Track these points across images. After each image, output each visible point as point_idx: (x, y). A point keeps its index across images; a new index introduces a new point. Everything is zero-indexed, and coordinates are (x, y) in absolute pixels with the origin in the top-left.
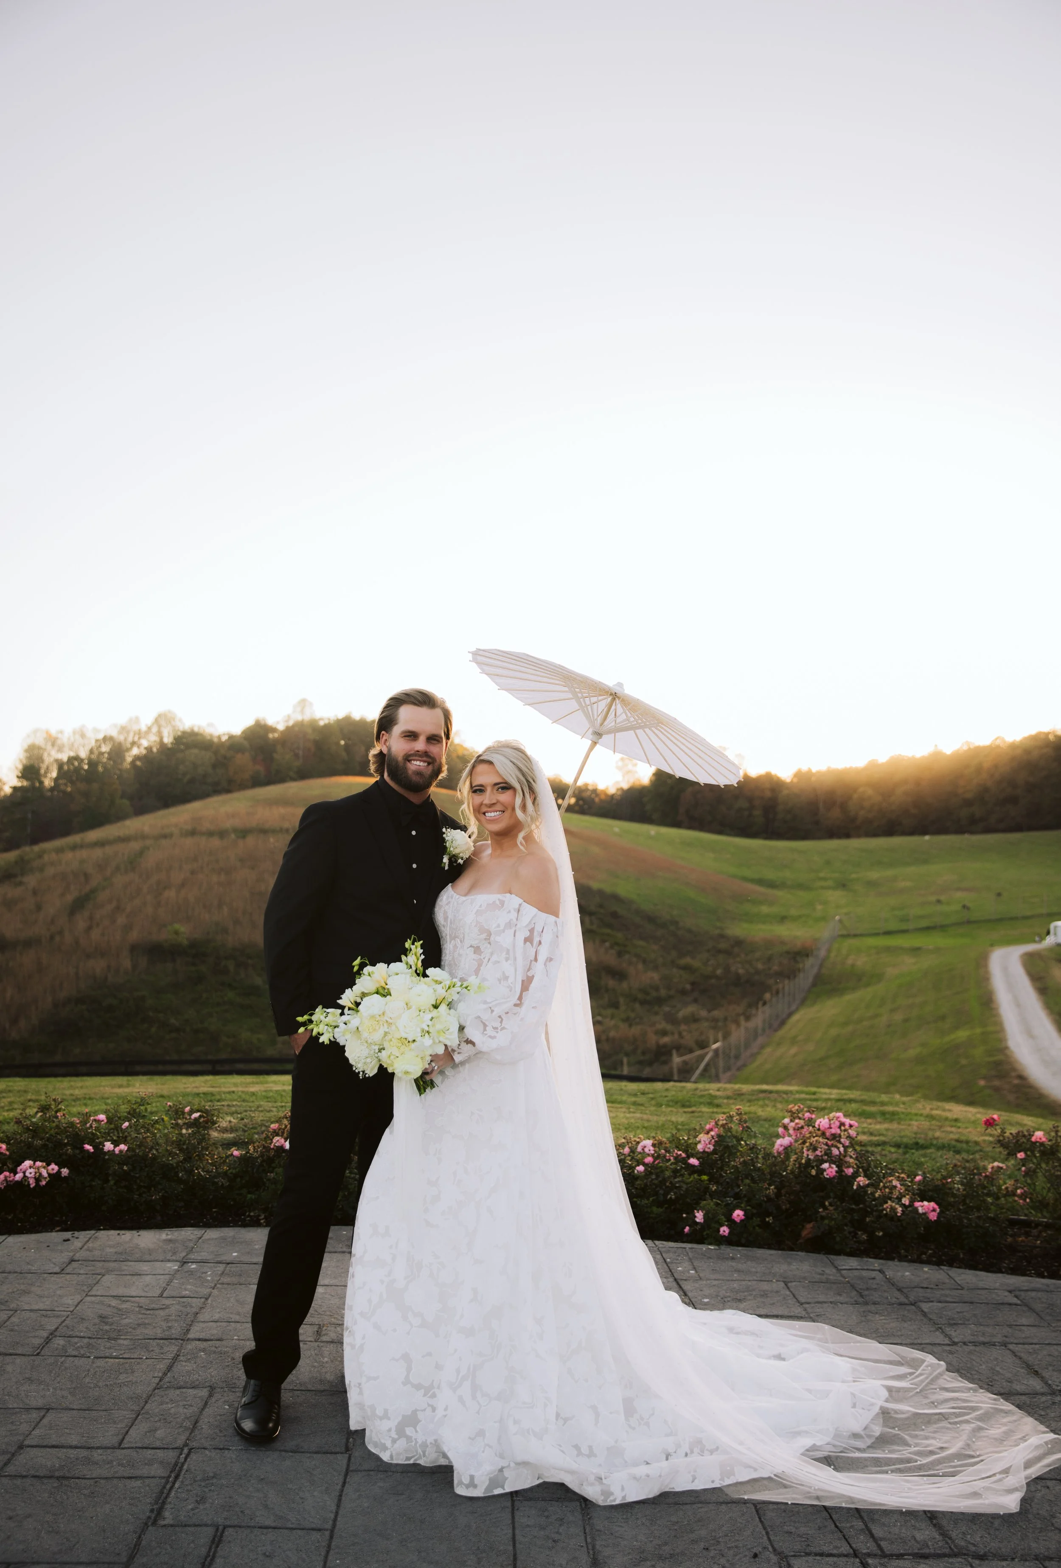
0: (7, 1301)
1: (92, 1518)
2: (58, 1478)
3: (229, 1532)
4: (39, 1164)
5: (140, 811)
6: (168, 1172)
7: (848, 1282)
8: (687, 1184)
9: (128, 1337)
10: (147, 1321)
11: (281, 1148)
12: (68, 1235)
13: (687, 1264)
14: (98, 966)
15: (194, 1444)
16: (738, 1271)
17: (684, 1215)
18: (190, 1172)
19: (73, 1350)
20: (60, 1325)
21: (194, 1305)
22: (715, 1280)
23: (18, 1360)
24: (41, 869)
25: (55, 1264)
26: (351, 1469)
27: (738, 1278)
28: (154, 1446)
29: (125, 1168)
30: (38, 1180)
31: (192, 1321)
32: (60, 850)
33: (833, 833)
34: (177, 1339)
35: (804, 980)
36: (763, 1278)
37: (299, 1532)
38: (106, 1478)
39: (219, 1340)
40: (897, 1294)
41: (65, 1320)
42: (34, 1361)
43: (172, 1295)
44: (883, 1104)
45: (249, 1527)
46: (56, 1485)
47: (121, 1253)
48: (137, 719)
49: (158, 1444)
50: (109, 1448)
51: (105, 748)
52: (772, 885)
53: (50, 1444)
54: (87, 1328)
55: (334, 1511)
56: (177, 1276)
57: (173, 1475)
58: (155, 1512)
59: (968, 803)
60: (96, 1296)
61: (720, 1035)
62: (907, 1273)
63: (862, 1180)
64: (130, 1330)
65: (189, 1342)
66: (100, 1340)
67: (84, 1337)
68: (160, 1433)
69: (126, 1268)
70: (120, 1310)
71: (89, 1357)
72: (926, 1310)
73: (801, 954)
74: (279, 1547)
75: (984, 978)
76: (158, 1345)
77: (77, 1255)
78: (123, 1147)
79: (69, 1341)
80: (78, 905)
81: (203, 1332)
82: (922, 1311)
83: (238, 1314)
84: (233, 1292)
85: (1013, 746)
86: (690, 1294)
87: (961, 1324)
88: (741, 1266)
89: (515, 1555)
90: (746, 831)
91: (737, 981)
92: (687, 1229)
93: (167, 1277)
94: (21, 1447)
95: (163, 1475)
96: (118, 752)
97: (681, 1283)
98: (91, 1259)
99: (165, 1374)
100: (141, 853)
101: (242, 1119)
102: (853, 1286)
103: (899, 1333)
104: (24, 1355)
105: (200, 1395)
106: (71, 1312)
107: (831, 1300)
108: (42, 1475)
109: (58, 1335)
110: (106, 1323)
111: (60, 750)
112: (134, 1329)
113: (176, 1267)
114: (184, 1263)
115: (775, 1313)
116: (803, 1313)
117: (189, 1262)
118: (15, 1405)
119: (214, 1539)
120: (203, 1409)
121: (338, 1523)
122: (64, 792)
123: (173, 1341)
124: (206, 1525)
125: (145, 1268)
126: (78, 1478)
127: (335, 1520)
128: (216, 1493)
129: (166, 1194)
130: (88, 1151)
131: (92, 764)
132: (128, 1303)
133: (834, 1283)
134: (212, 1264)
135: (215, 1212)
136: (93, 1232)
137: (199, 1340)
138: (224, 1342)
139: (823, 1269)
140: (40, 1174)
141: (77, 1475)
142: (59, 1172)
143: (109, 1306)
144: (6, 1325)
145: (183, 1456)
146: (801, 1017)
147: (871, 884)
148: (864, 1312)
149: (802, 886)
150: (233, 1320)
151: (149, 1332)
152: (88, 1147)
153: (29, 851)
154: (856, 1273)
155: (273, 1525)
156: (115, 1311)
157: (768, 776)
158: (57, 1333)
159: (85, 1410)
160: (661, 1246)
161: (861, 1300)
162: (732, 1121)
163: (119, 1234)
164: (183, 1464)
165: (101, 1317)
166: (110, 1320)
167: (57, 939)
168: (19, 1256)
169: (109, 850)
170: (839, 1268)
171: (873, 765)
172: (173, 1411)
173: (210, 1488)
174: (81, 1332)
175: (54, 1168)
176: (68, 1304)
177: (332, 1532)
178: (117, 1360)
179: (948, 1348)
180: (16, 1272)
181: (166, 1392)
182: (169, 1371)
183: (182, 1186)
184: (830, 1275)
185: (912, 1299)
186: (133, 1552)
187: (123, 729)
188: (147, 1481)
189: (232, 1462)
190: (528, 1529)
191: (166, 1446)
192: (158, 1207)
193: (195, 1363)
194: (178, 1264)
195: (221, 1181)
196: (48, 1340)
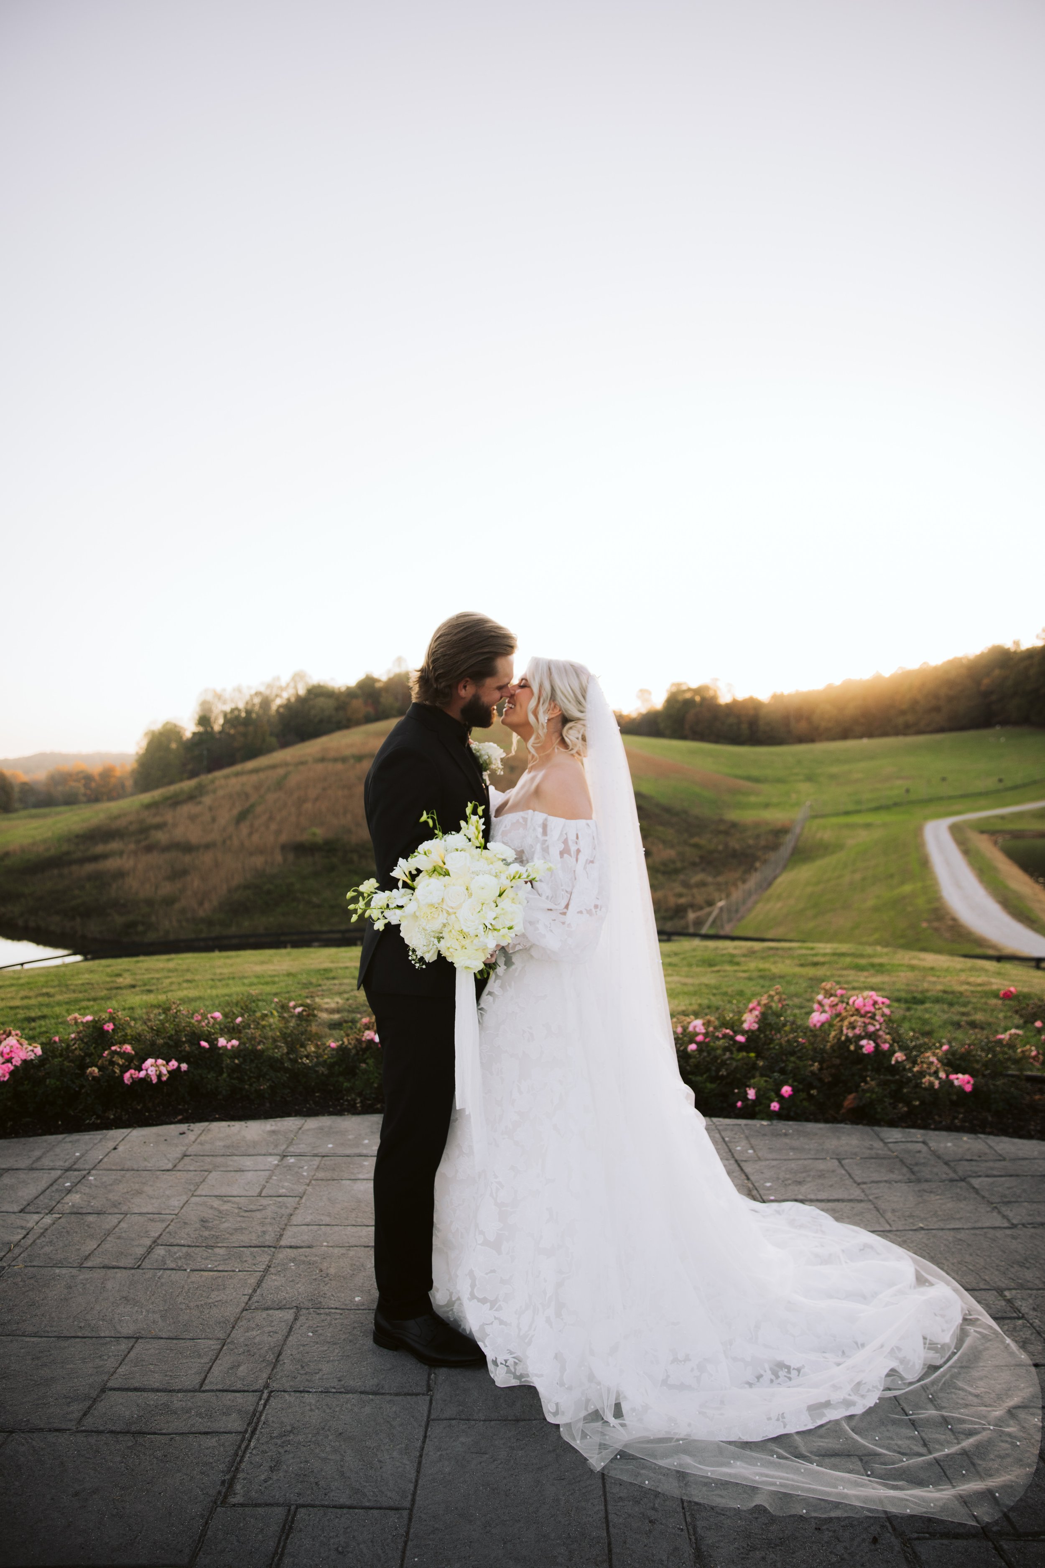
0: (120, 1204)
1: (160, 1493)
2: (134, 1433)
3: (302, 1513)
4: (160, 1061)
5: (284, 745)
6: (275, 1064)
7: (897, 1157)
8: (737, 1061)
9: (225, 1245)
10: (243, 1225)
11: (371, 1041)
12: (183, 1127)
13: (744, 1143)
14: (258, 861)
15: (274, 1385)
16: (793, 1149)
17: (736, 1091)
18: (295, 1061)
19: (172, 1261)
20: (164, 1230)
21: (288, 1205)
22: (773, 1160)
23: (120, 1274)
24: (214, 791)
25: (169, 1160)
26: (432, 1417)
27: (794, 1157)
28: (234, 1388)
29: (237, 1061)
30: (159, 1076)
31: (286, 1225)
32: (227, 777)
33: (801, 739)
34: (270, 1247)
35: (785, 851)
36: (817, 1157)
37: (375, 1512)
38: (182, 1434)
39: (309, 1247)
40: (945, 1168)
41: (169, 1225)
42: (133, 1275)
43: (270, 1194)
44: (870, 956)
45: (323, 1506)
46: (130, 1444)
47: (228, 1147)
48: (278, 678)
49: (239, 1386)
50: (190, 1391)
51: (257, 701)
52: (757, 780)
53: (132, 1387)
54: (188, 1234)
55: (414, 1480)
56: (277, 1172)
57: (250, 1430)
58: (226, 1485)
59: (903, 713)
60: (201, 1196)
61: (723, 896)
62: (949, 1144)
63: (899, 1056)
64: (228, 1236)
65: (281, 1250)
66: (198, 1249)
67: (184, 1246)
68: (242, 1370)
69: (231, 1163)
70: (220, 1212)
71: (186, 1270)
72: (977, 1186)
73: (780, 832)
74: (354, 1537)
75: (920, 846)
76: (252, 1253)
77: (190, 1149)
78: (235, 1042)
79: (170, 1250)
80: (242, 817)
81: (294, 1238)
82: (974, 1188)
83: (329, 1215)
84: (325, 1189)
85: (936, 669)
86: (752, 1177)
87: (1015, 1202)
88: (795, 1143)
89: (609, 1544)
90: (735, 739)
91: (734, 854)
92: (739, 1104)
93: (267, 1173)
94: (103, 1391)
95: (239, 1429)
96: (266, 703)
97: (742, 1164)
98: (201, 1154)
99: (255, 1291)
100: (285, 776)
101: (348, 999)
102: (901, 1161)
103: (958, 1216)
104: (125, 1268)
105: (285, 1318)
106: (176, 1215)
107: (885, 1179)
108: (118, 1430)
109: (161, 1243)
110: (206, 1228)
111: (225, 703)
112: (231, 1234)
113: (276, 1162)
114: (284, 1156)
115: (836, 1197)
116: (862, 1197)
117: (287, 1156)
118: (107, 1334)
119: (284, 1526)
120: (287, 1337)
121: (417, 1498)
122: (228, 734)
123: (266, 1249)
124: (278, 1505)
125: (248, 1163)
126: (155, 1433)
127: (414, 1494)
128: (292, 1455)
129: (273, 1084)
130: (204, 1048)
131: (248, 712)
132: (230, 1204)
133: (884, 1158)
134: (308, 1158)
135: (318, 1096)
136: (206, 1124)
137: (291, 1247)
138: (313, 1250)
139: (871, 1143)
140: (160, 1072)
141: (153, 1430)
142: (179, 1068)
143: (212, 1207)
144: (114, 1232)
145: (262, 1402)
146: (784, 879)
147: (832, 777)
148: (919, 1191)
149: (780, 781)
150: (324, 1223)
151: (245, 1238)
152: (204, 1044)
153: (205, 778)
154: (902, 1146)
155: (348, 1503)
156: (216, 1213)
157: (751, 700)
158: (159, 1242)
159: (173, 1339)
160: (718, 1123)
161: (913, 1177)
162: (772, 1000)
163: (229, 1126)
164: (261, 1413)
165: (202, 1221)
166: (210, 1225)
167: (228, 842)
168: (139, 1151)
169: (262, 775)
170: (887, 1141)
171: (830, 687)
172: (257, 1340)
173: (286, 1448)
174: (182, 1238)
175: (174, 1064)
176: (174, 1206)
177: (411, 1510)
178: (211, 1273)
179: (1008, 1232)
180: (133, 1170)
181: (254, 1315)
182: (258, 1287)
183: (287, 1075)
184: (878, 1149)
185: (961, 1173)
186: (197, 1547)
187: (269, 686)
188: (223, 1437)
189: (311, 1410)
190: (621, 1504)
191: (246, 1389)
192: (267, 1095)
193: (284, 1276)
194: (278, 1157)
195: (321, 1069)
196: (150, 1250)
